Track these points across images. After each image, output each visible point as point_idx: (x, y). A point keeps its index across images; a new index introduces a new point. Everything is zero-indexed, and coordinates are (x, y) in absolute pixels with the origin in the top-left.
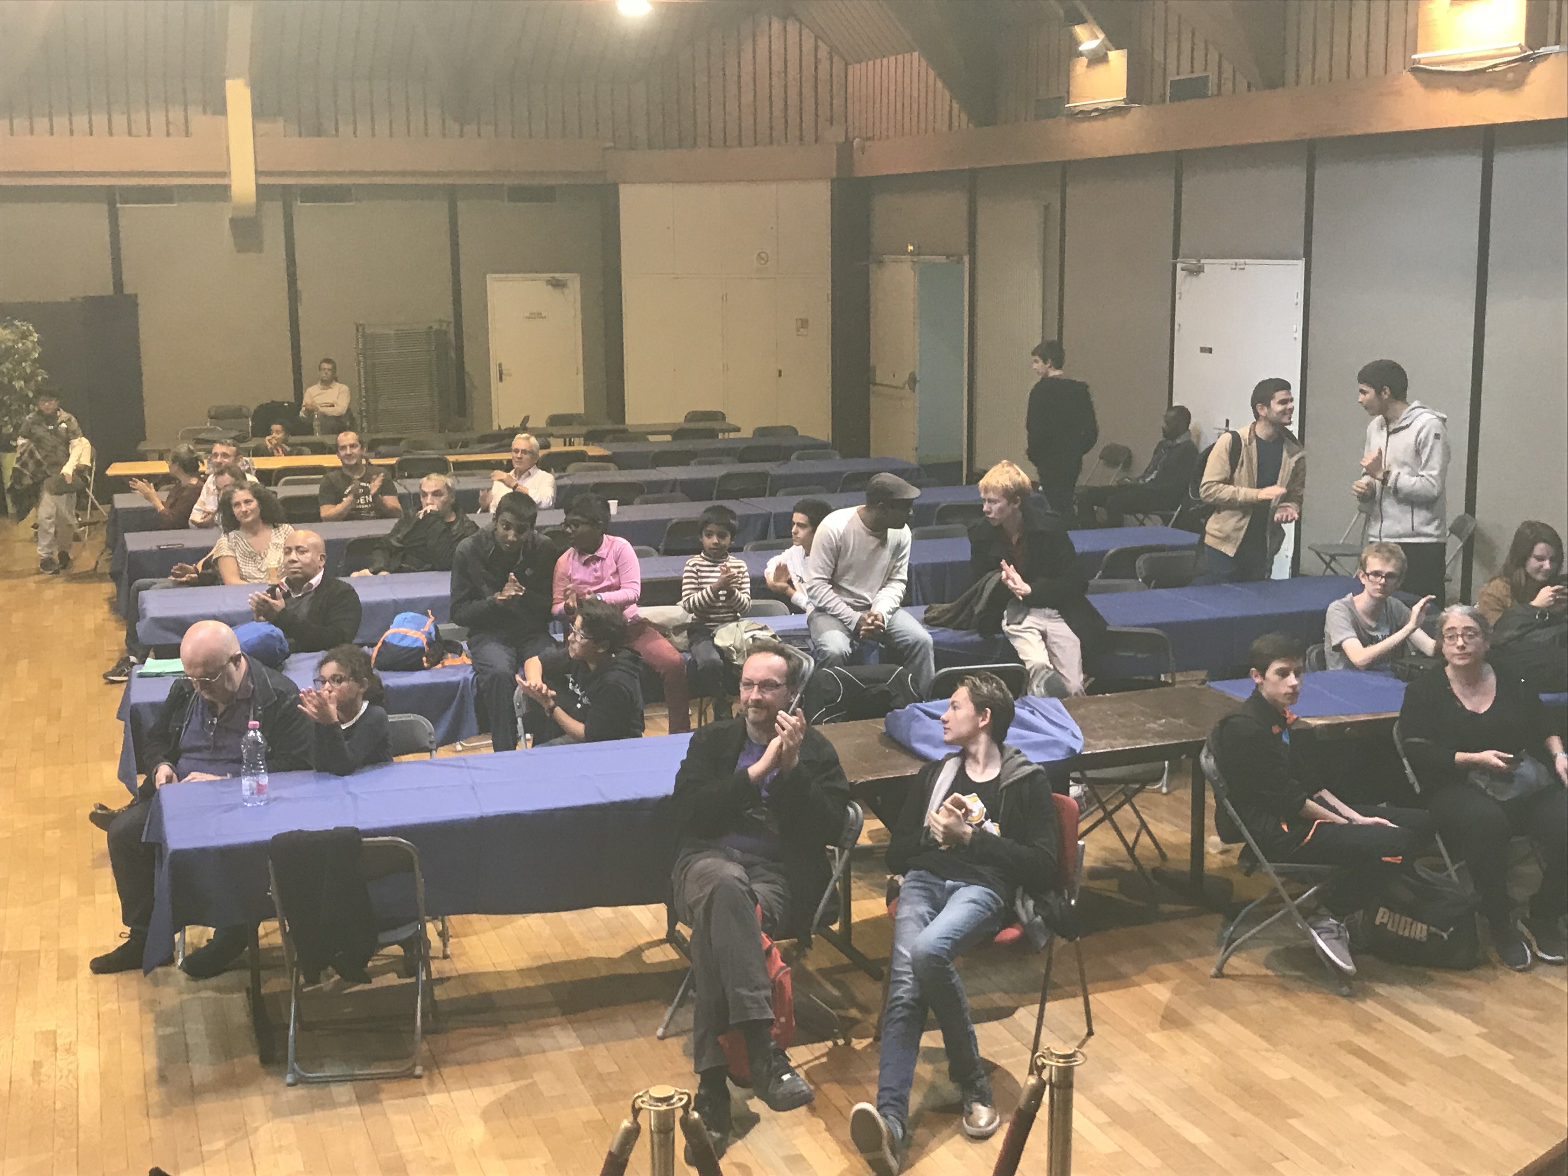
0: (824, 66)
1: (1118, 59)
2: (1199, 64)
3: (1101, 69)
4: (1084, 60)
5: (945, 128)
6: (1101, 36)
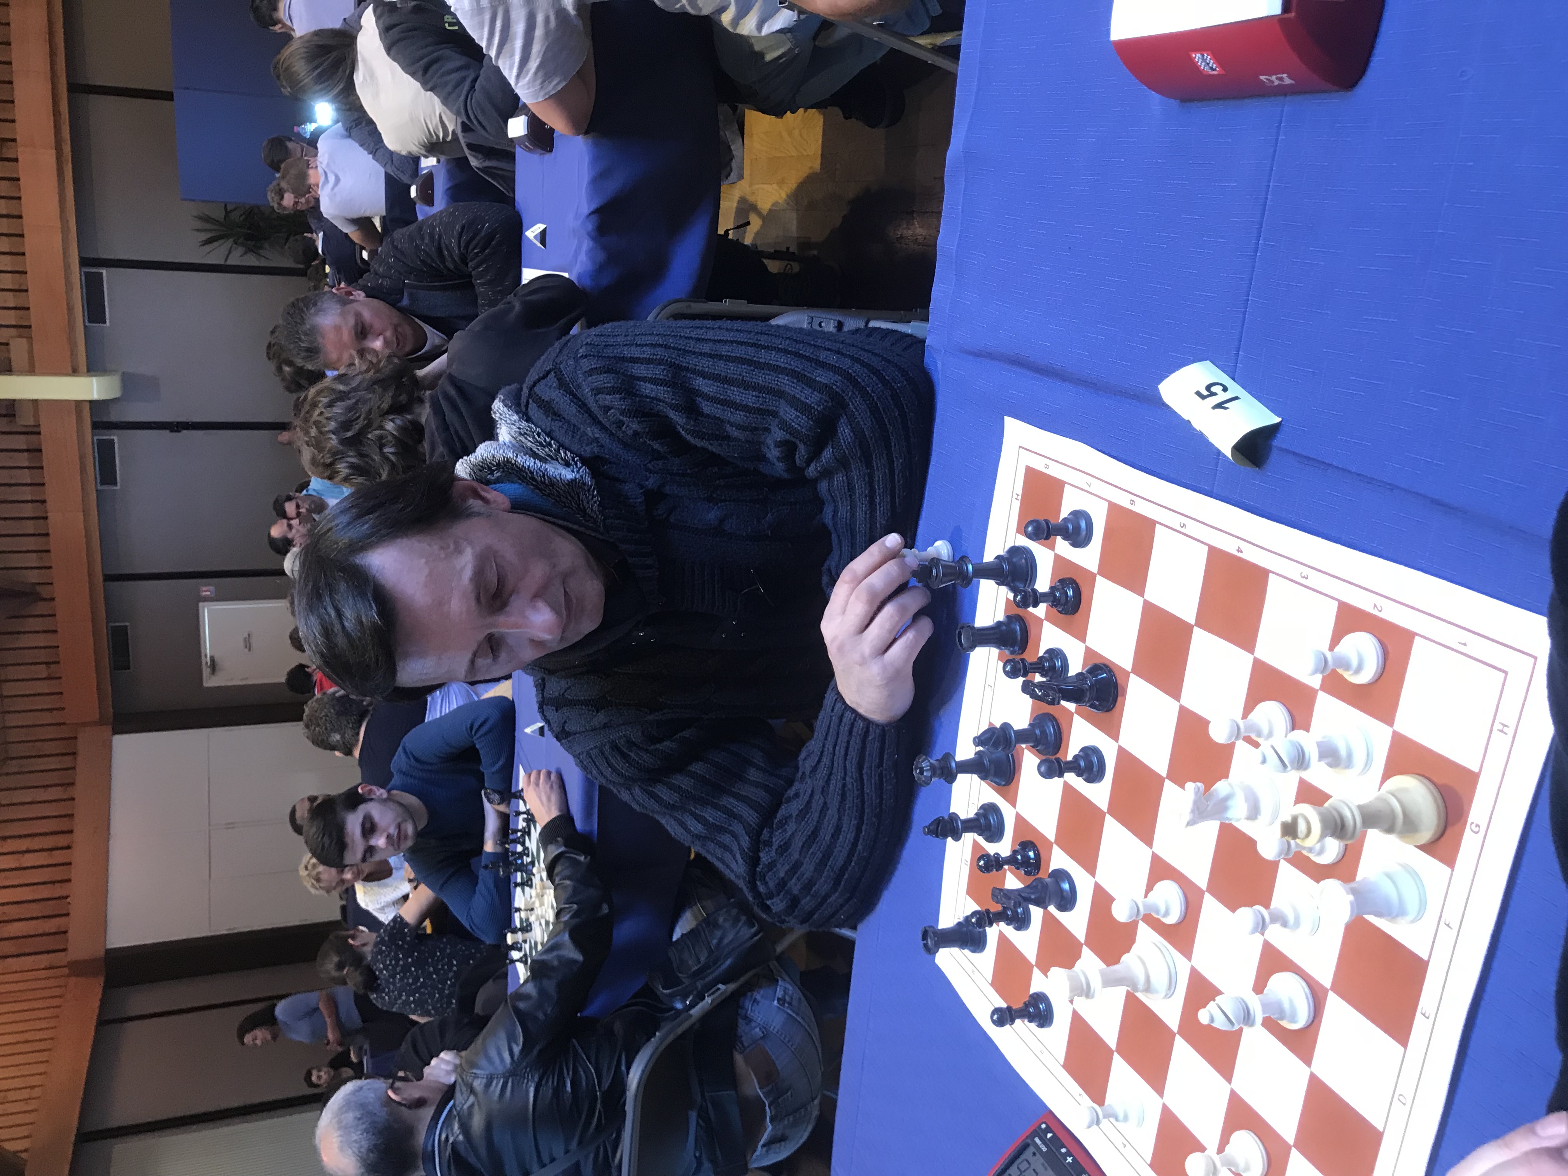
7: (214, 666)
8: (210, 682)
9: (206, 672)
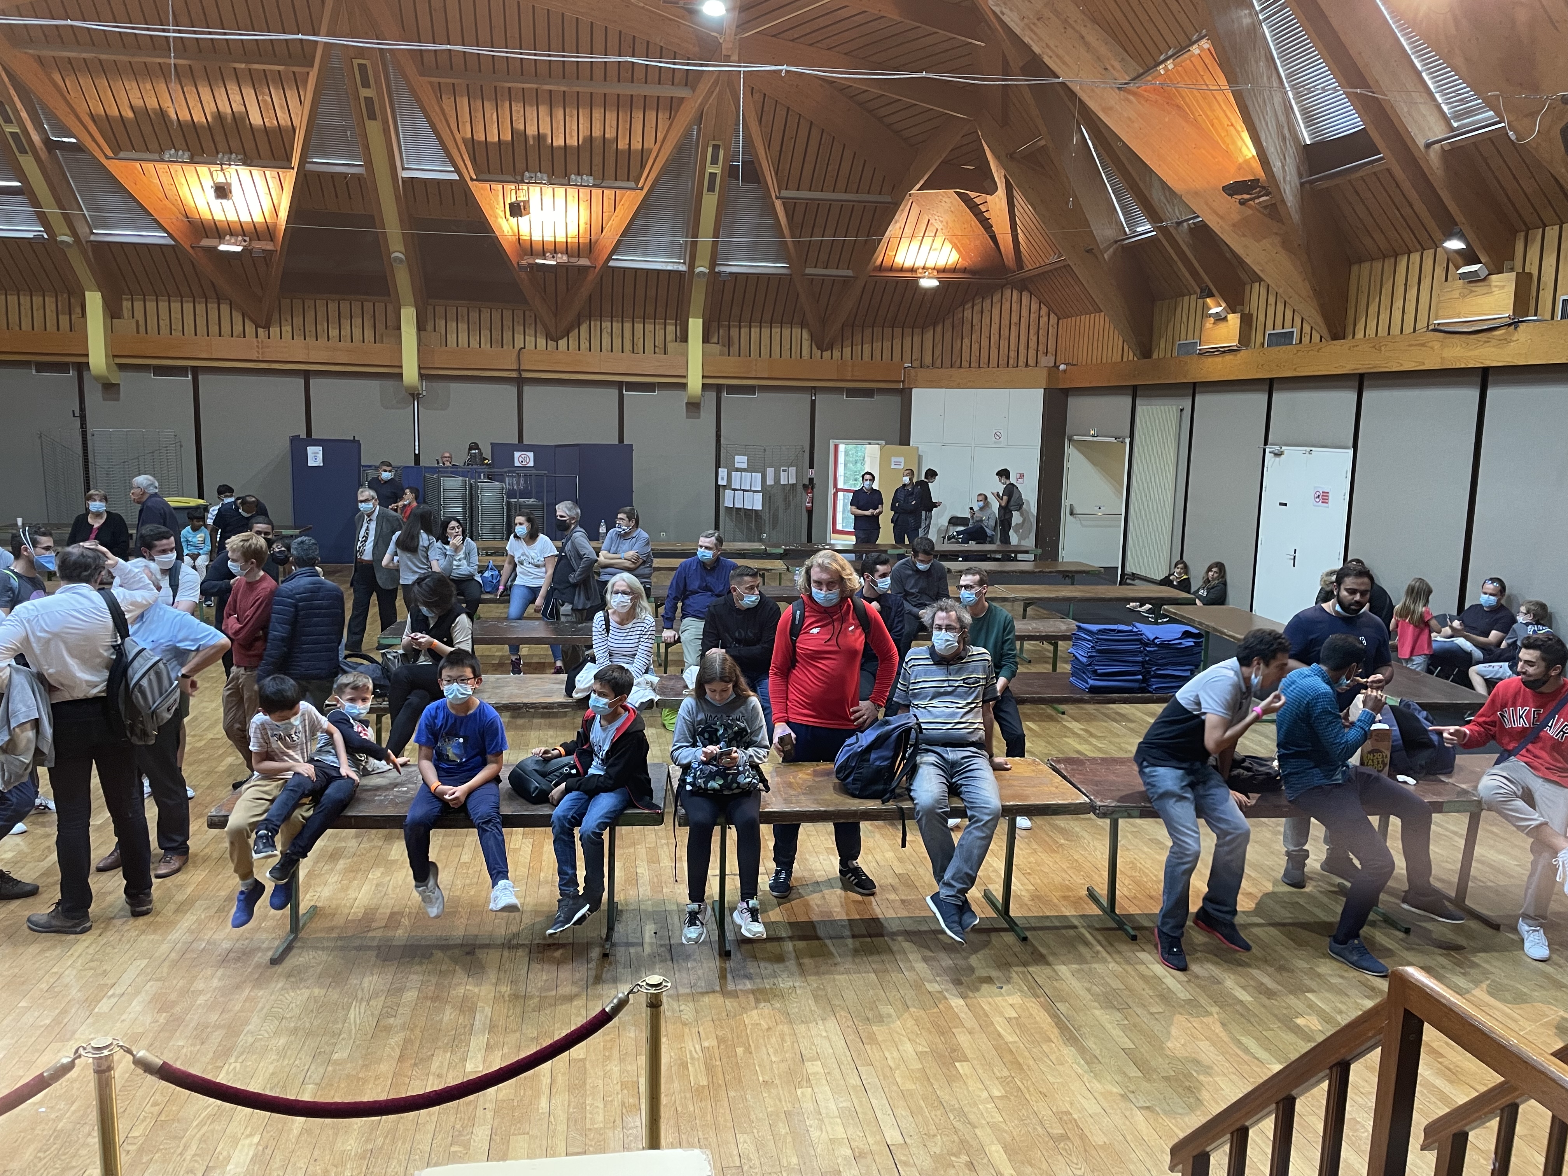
0: (1044, 320)
1: (1234, 320)
2: (1288, 322)
3: (1222, 325)
4: (1212, 320)
5: (1119, 359)
6: (1224, 305)
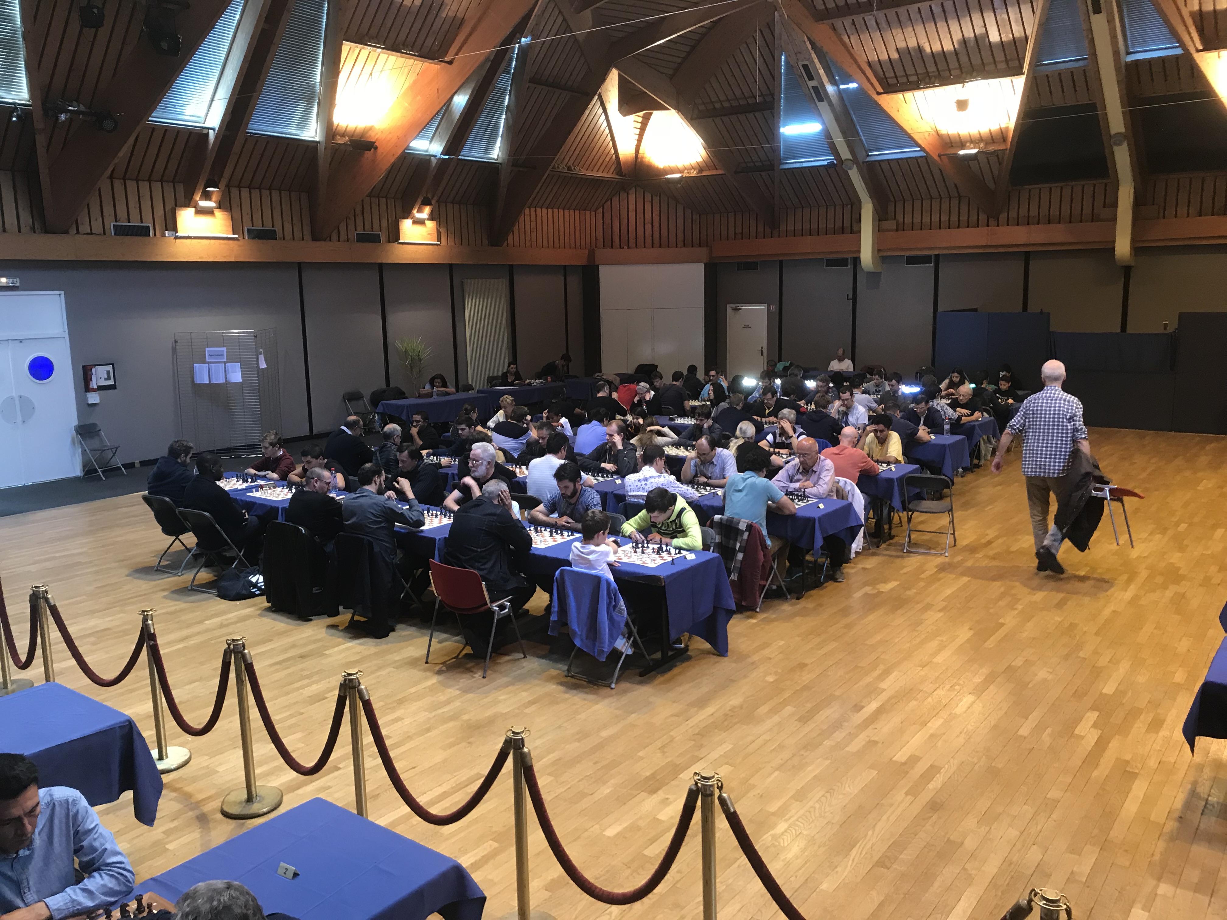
7: (737, 310)
8: (729, 308)
9: (734, 306)
